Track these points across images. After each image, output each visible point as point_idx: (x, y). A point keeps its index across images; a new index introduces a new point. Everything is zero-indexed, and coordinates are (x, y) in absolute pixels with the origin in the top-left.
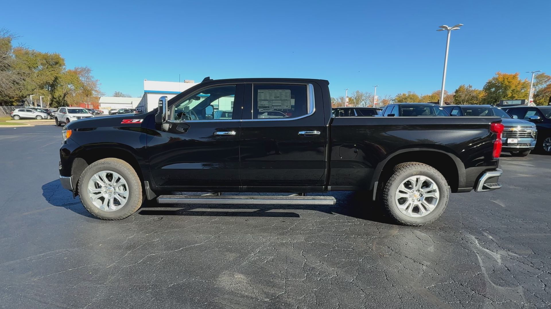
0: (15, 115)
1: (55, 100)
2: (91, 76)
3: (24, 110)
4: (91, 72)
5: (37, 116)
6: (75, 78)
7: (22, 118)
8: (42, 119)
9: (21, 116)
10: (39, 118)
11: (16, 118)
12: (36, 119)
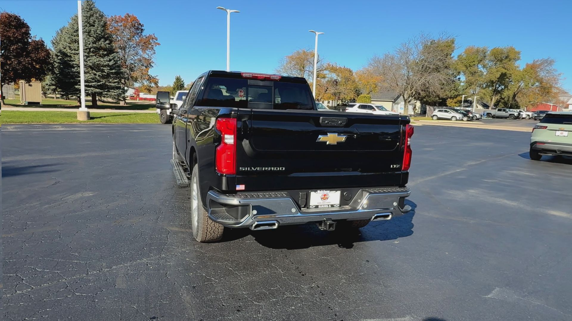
0: (434, 115)
1: (503, 101)
2: (554, 70)
3: (442, 110)
4: (555, 63)
5: (453, 117)
6: (529, 74)
7: (439, 119)
8: (457, 120)
9: (439, 116)
10: (454, 119)
11: (435, 118)
12: (451, 120)
